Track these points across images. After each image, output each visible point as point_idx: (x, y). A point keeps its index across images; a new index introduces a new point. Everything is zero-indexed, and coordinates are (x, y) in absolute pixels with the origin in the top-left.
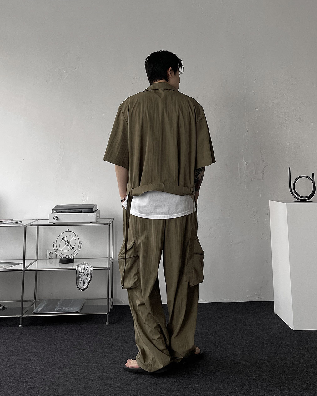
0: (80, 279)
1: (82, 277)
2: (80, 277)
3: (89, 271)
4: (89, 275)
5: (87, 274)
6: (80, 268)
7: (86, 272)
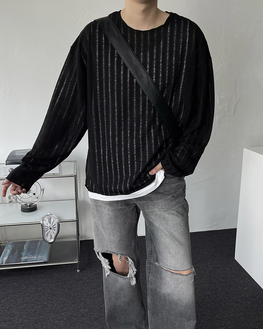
0: (46, 233)
1: (48, 231)
2: (46, 231)
3: (55, 225)
4: (56, 229)
5: (53, 228)
6: (45, 222)
7: (53, 226)
